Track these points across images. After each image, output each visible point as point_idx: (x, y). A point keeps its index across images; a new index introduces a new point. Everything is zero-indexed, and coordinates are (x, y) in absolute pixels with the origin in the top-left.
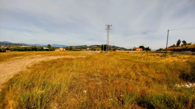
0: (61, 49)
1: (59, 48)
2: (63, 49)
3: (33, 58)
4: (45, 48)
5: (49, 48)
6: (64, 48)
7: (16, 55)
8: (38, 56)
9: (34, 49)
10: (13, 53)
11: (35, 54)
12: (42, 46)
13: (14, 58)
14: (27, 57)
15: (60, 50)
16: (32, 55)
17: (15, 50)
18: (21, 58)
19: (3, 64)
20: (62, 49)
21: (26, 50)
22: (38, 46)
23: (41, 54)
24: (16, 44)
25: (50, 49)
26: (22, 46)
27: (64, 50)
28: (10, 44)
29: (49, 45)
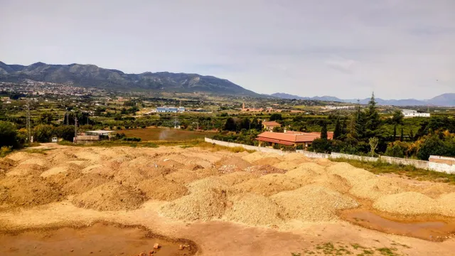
28: (293, 101)
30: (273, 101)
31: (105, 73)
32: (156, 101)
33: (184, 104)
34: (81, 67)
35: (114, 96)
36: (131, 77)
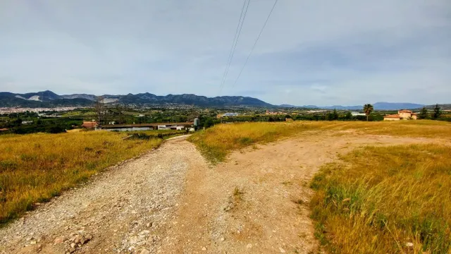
0: (401, 115)
1: (395, 112)
2: (409, 115)
3: (340, 135)
4: (354, 114)
5: (366, 112)
6: (413, 112)
7: (306, 128)
8: (348, 131)
9: (333, 116)
10: (301, 122)
11: (340, 128)
12: (347, 110)
13: (305, 132)
14: (328, 133)
15: (401, 118)
16: (336, 128)
17: (299, 118)
18: (316, 134)
19: (291, 141)
20: (405, 116)
21: (316, 117)
22: (340, 108)
23: (354, 128)
24: (300, 109)
25: (371, 115)
26: (309, 110)
27: (415, 117)
28: (292, 108)
29: (369, 106)
30: (281, 108)
31: (199, 98)
32: (223, 110)
33: (237, 111)
34: (188, 95)
35: (204, 109)
36: (210, 99)
